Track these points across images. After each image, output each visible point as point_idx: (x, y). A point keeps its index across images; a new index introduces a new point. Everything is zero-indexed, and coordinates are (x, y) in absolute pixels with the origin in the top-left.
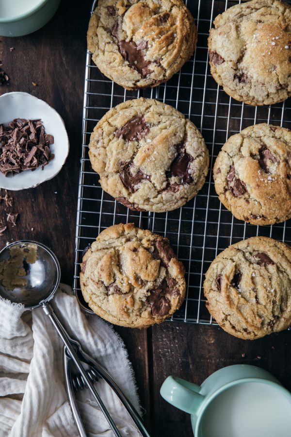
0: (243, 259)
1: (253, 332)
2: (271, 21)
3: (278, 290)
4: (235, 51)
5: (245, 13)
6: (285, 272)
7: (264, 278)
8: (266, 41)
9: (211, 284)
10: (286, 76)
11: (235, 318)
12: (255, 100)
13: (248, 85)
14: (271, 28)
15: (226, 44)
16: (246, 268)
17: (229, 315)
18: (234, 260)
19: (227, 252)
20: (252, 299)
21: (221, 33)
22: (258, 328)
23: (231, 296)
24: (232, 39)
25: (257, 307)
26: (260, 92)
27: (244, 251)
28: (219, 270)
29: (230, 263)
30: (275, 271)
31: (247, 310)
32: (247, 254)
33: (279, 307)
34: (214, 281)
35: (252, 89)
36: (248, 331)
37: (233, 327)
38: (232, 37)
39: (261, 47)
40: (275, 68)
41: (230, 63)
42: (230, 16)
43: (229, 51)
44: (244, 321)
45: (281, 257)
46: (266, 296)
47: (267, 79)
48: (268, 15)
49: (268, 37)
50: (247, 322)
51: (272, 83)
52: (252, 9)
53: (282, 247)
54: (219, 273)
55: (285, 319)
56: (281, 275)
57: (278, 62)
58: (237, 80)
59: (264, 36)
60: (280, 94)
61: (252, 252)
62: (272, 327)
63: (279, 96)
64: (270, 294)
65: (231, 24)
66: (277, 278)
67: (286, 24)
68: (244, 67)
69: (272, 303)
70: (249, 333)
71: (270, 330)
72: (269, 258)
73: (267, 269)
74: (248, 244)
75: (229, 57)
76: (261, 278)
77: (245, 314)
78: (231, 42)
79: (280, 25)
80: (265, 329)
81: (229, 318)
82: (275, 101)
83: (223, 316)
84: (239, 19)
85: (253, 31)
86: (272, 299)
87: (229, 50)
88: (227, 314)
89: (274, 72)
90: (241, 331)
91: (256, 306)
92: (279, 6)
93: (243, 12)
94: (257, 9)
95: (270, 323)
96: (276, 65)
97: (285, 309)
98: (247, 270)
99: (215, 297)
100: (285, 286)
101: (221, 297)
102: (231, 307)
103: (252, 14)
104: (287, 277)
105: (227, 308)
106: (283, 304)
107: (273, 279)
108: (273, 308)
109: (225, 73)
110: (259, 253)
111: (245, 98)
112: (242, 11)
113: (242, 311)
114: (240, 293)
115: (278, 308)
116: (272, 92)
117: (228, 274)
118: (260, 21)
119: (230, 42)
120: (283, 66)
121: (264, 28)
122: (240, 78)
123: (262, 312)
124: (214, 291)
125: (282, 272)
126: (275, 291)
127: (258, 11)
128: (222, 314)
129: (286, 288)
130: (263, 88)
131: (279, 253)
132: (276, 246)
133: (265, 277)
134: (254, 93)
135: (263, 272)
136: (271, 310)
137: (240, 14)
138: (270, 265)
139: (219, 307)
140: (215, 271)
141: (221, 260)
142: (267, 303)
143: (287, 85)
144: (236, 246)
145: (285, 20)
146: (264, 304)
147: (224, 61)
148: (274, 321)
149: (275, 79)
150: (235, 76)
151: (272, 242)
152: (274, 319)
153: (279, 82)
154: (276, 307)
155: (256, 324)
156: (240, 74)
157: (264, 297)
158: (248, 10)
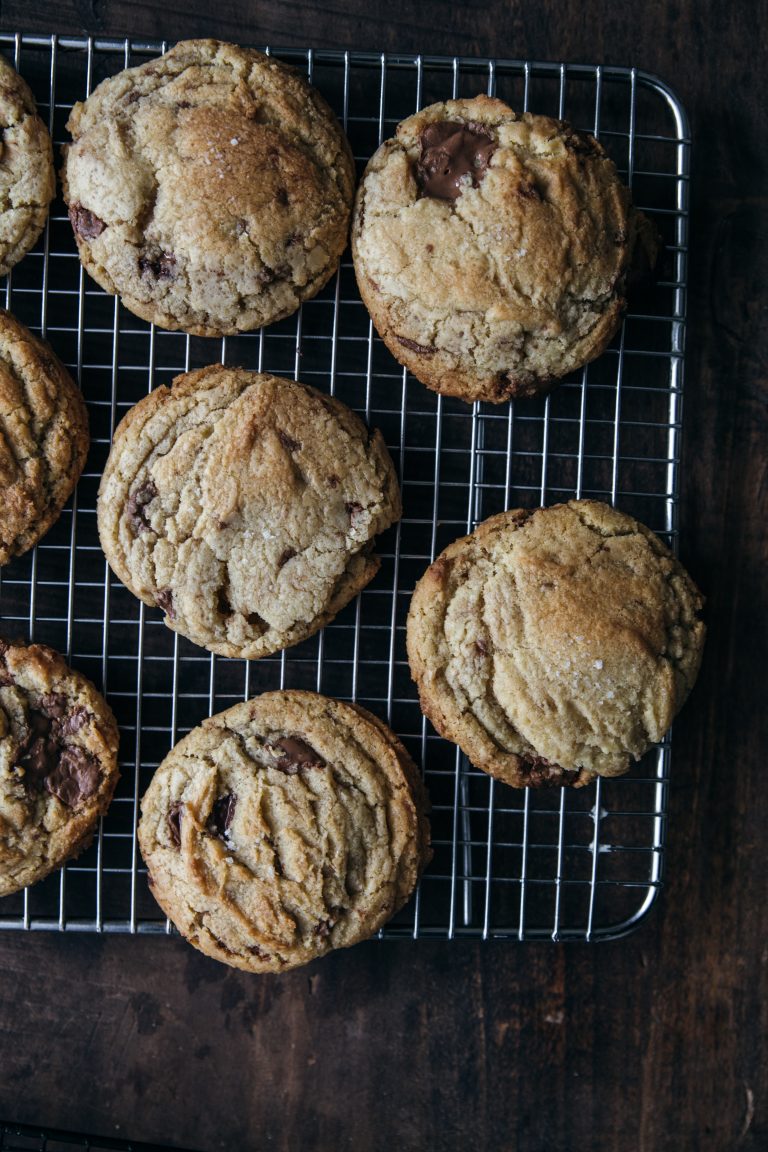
0: (238, 758)
1: (277, 955)
2: (213, 99)
3: (336, 838)
4: (126, 194)
5: (142, 89)
6: (355, 786)
7: (296, 808)
8: (206, 155)
9: (156, 828)
10: (280, 246)
11: (221, 920)
12: (211, 321)
13: (181, 283)
14: (214, 117)
15: (101, 178)
16: (247, 781)
17: (207, 912)
18: (215, 760)
19: (197, 739)
20: (264, 867)
21: (82, 151)
22: (287, 945)
23: (207, 862)
24: (112, 161)
25: (280, 888)
26: (216, 299)
27: (242, 733)
28: (174, 790)
29: (202, 768)
30: (327, 785)
31: (252, 898)
32: (250, 743)
33: (342, 883)
34: (162, 820)
35: (193, 292)
36: (261, 954)
37: (221, 945)
38: (113, 157)
39: (195, 174)
40: (244, 224)
41: (119, 230)
42: (105, 102)
43: (110, 197)
44: (246, 929)
45: (342, 745)
46: (303, 858)
47: (228, 259)
48: (205, 87)
49: (210, 144)
50: (255, 931)
51: (243, 267)
52: (160, 76)
53: (347, 716)
54: (174, 798)
55: (361, 913)
56: (344, 797)
57: (248, 208)
58: (148, 273)
59: (201, 140)
60: (274, 296)
61: (262, 734)
62: (328, 940)
63: (273, 303)
64: (313, 852)
65: (107, 123)
66: (333, 805)
67: (256, 103)
68: (160, 234)
69: (320, 876)
70: (267, 957)
71: (321, 945)
72: (313, 750)
73: (304, 783)
74: (253, 713)
75: (112, 212)
76: (288, 807)
77: (248, 910)
78: (112, 171)
79: (240, 107)
80: (307, 944)
81: (205, 919)
82: (266, 316)
83: (190, 917)
84: (129, 107)
85: (168, 133)
86: (322, 864)
87: (110, 192)
88: (198, 909)
89: (243, 238)
90: (243, 952)
91: (276, 886)
92: (231, 60)
93: (136, 88)
94: (173, 75)
95: (319, 927)
96: (245, 218)
97: (361, 887)
98: (248, 787)
99: (165, 864)
100: (357, 825)
101: (181, 864)
102: (206, 892)
103: (161, 90)
104: (362, 799)
105: (198, 895)
106: (354, 875)
107: (323, 809)
108: (325, 887)
109: (114, 259)
110: (282, 738)
111: (182, 321)
112: (134, 85)
113: (240, 902)
114: (231, 853)
115: (339, 887)
116: (249, 292)
117: (195, 803)
118: (185, 105)
119: (108, 170)
120: (266, 217)
121: (196, 122)
122: (155, 264)
123: (294, 902)
124: (164, 847)
125: (347, 787)
126: (329, 841)
127: (176, 79)
128: (187, 910)
129: (360, 830)
130: (223, 284)
131: (337, 734)
132: (329, 716)
133: (298, 803)
134: (200, 301)
135: (294, 792)
136: (319, 894)
137: (128, 93)
138: (313, 769)
139: (179, 893)
140: (165, 793)
141: (180, 761)
142: (306, 877)
143: (286, 268)
144: (219, 720)
145: (252, 93)
146: (299, 880)
147: (105, 226)
148: (332, 923)
149: (249, 257)
150: (141, 264)
151: (318, 704)
152: (331, 917)
153: (262, 264)
154: (333, 884)
155: (281, 935)
156: (155, 257)
157: (298, 860)
158: (149, 81)
